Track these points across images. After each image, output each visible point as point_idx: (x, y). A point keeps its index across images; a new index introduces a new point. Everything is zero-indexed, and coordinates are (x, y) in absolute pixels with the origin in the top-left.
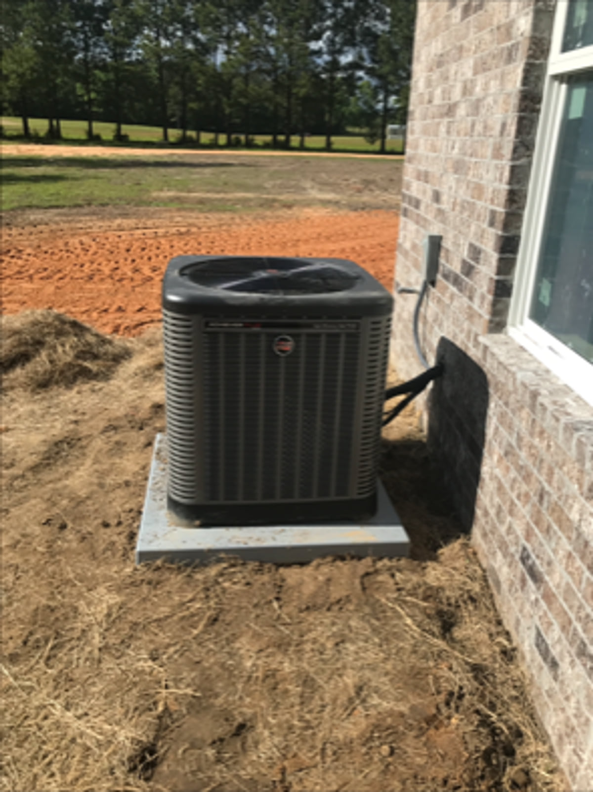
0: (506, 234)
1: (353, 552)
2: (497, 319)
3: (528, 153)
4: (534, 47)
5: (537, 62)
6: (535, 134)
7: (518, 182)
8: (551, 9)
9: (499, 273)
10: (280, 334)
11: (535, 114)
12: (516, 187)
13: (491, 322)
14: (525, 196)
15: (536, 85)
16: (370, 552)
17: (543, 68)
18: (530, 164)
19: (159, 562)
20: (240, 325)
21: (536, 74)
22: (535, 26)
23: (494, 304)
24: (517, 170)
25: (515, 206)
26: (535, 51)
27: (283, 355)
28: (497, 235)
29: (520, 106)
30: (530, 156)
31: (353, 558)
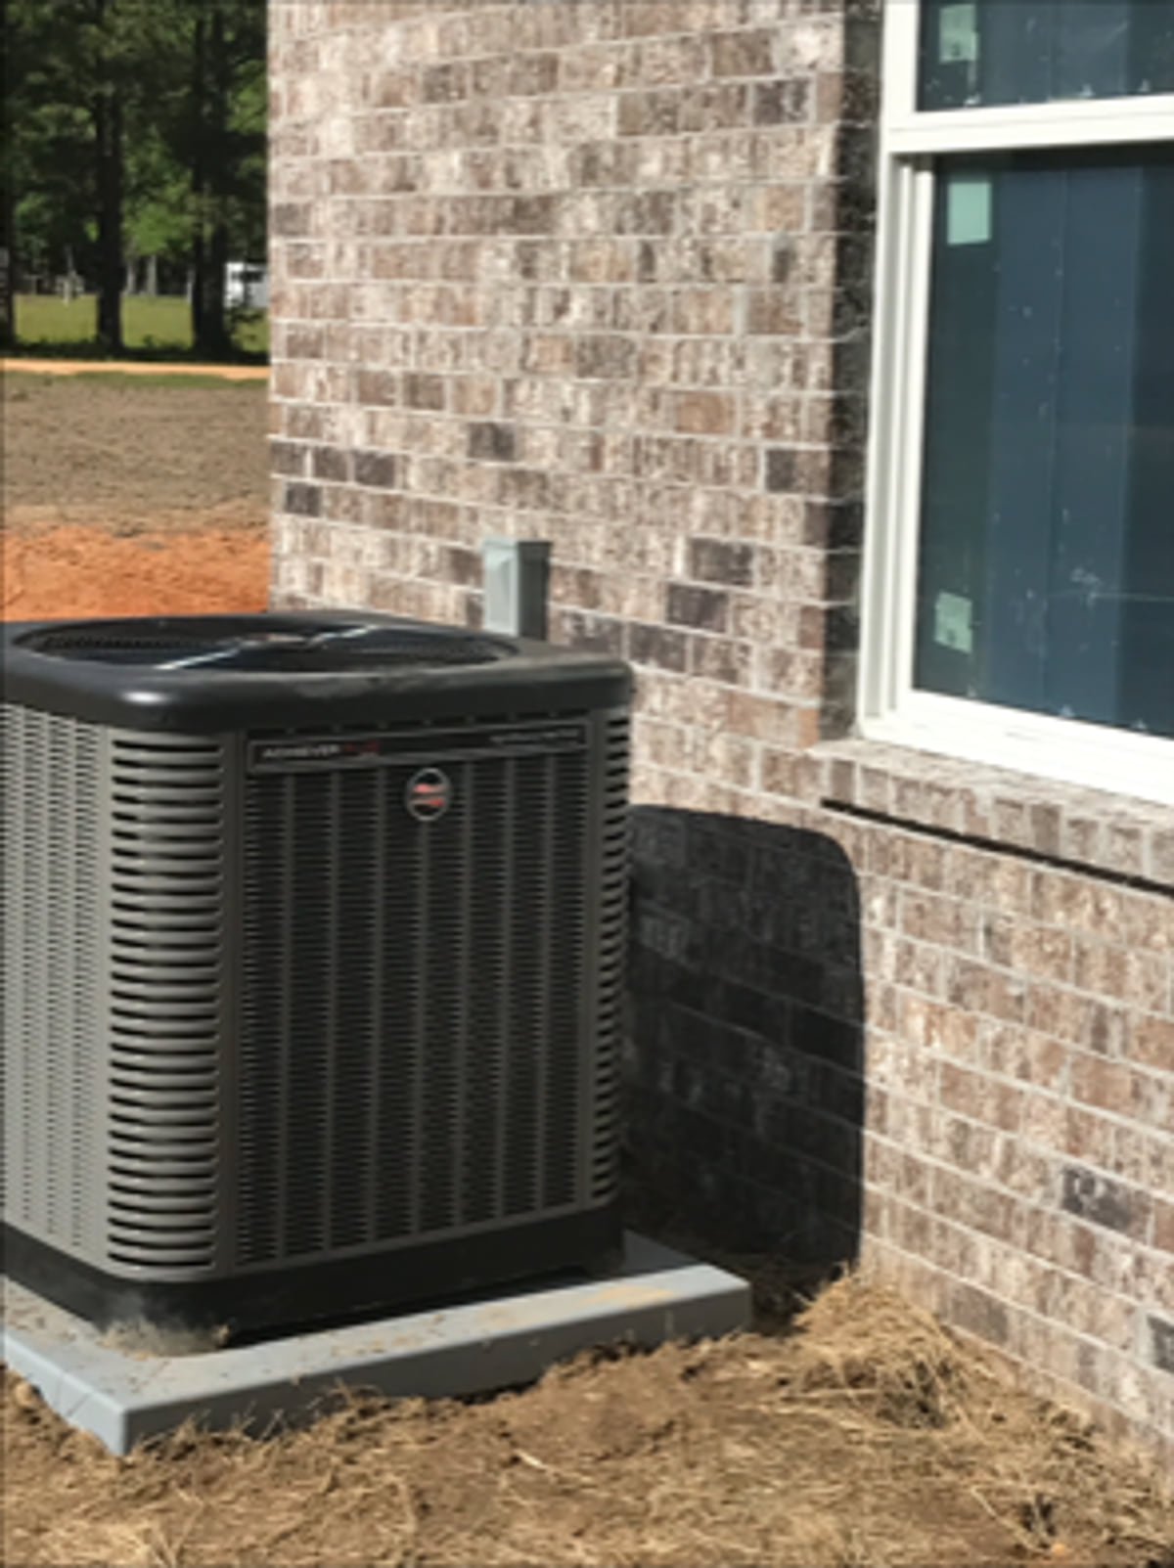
0: (838, 502)
1: (631, 1335)
2: (836, 703)
3: (860, 318)
4: (851, 95)
5: (861, 126)
6: (870, 277)
7: (849, 383)
8: (873, 18)
9: (828, 594)
10: (417, 767)
11: (866, 233)
12: (846, 393)
13: (823, 712)
14: (865, 414)
15: (863, 174)
16: (669, 1326)
17: (871, 137)
18: (868, 339)
19: (182, 1435)
20: (334, 749)
21: (859, 150)
22: (850, 54)
23: (828, 666)
24: (846, 356)
25: (848, 435)
26: (853, 105)
27: (424, 818)
28: (810, 507)
29: (838, 216)
30: (866, 323)
31: (632, 1351)
